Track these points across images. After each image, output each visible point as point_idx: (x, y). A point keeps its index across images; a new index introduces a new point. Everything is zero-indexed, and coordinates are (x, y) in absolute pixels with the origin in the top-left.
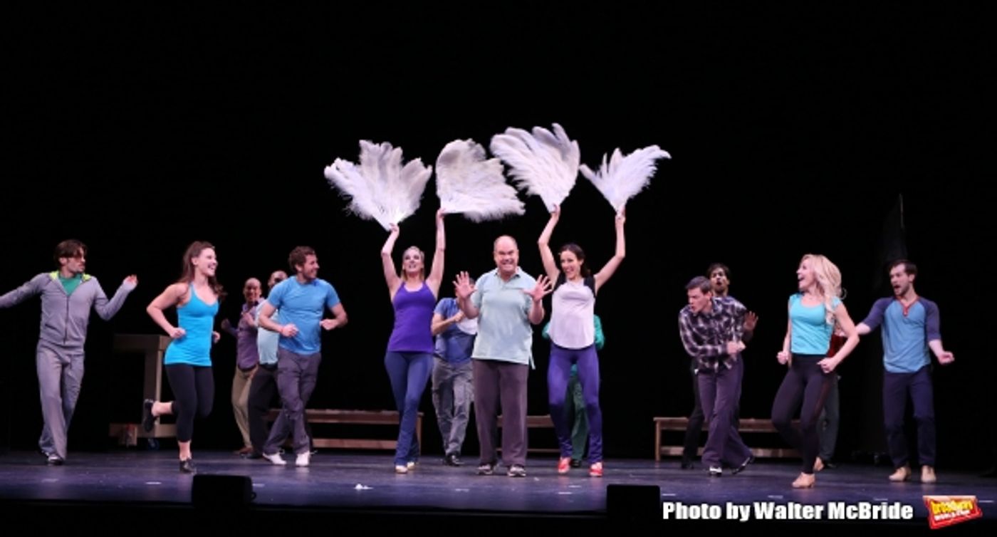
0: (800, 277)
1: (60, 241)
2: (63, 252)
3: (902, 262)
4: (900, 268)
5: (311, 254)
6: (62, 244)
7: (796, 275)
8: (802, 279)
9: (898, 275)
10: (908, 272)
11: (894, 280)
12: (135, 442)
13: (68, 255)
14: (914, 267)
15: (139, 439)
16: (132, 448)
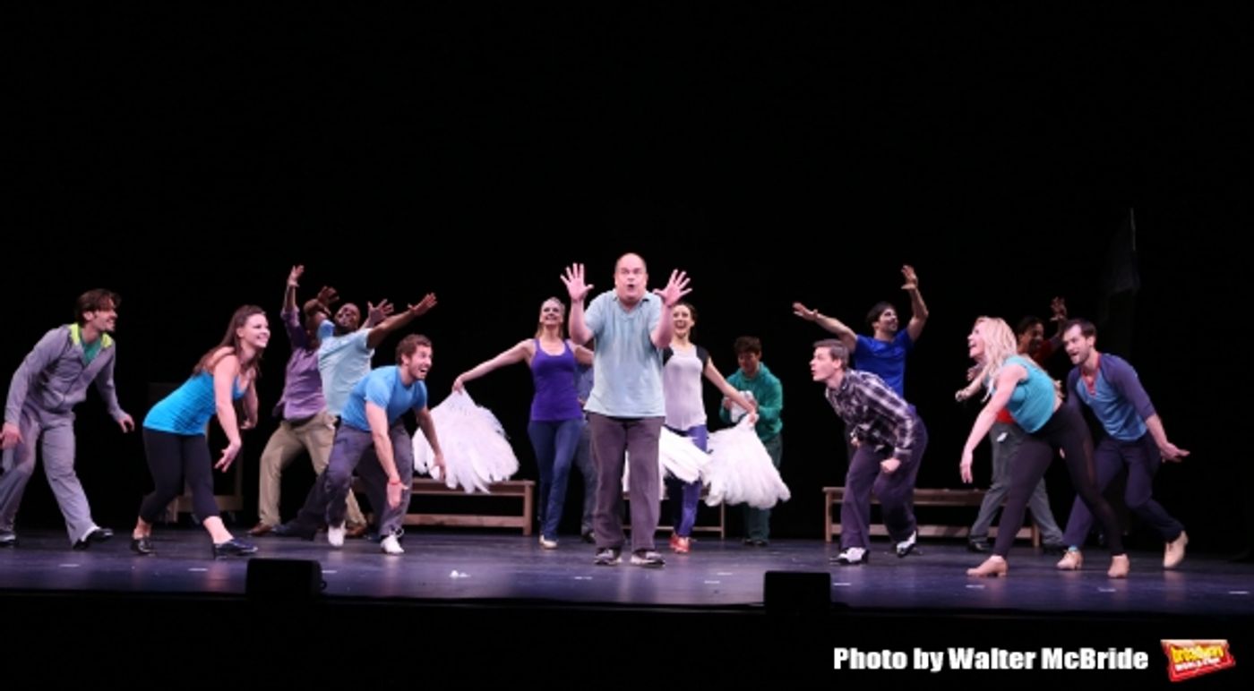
0: (971, 343)
1: (82, 293)
2: (87, 305)
3: (1076, 323)
4: (1075, 331)
5: (425, 345)
6: (86, 296)
7: (967, 341)
8: (974, 346)
9: (1074, 340)
10: (1086, 334)
11: (1070, 347)
12: (175, 519)
13: (92, 309)
14: (1091, 326)
15: (181, 515)
16: (172, 526)
